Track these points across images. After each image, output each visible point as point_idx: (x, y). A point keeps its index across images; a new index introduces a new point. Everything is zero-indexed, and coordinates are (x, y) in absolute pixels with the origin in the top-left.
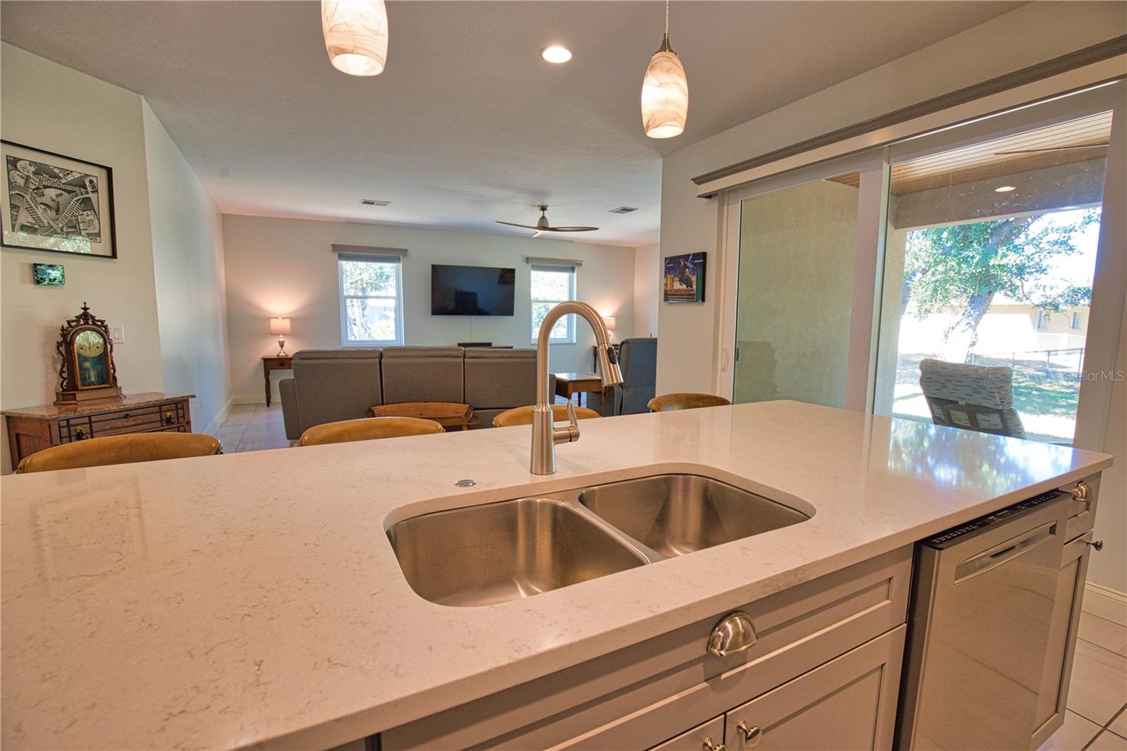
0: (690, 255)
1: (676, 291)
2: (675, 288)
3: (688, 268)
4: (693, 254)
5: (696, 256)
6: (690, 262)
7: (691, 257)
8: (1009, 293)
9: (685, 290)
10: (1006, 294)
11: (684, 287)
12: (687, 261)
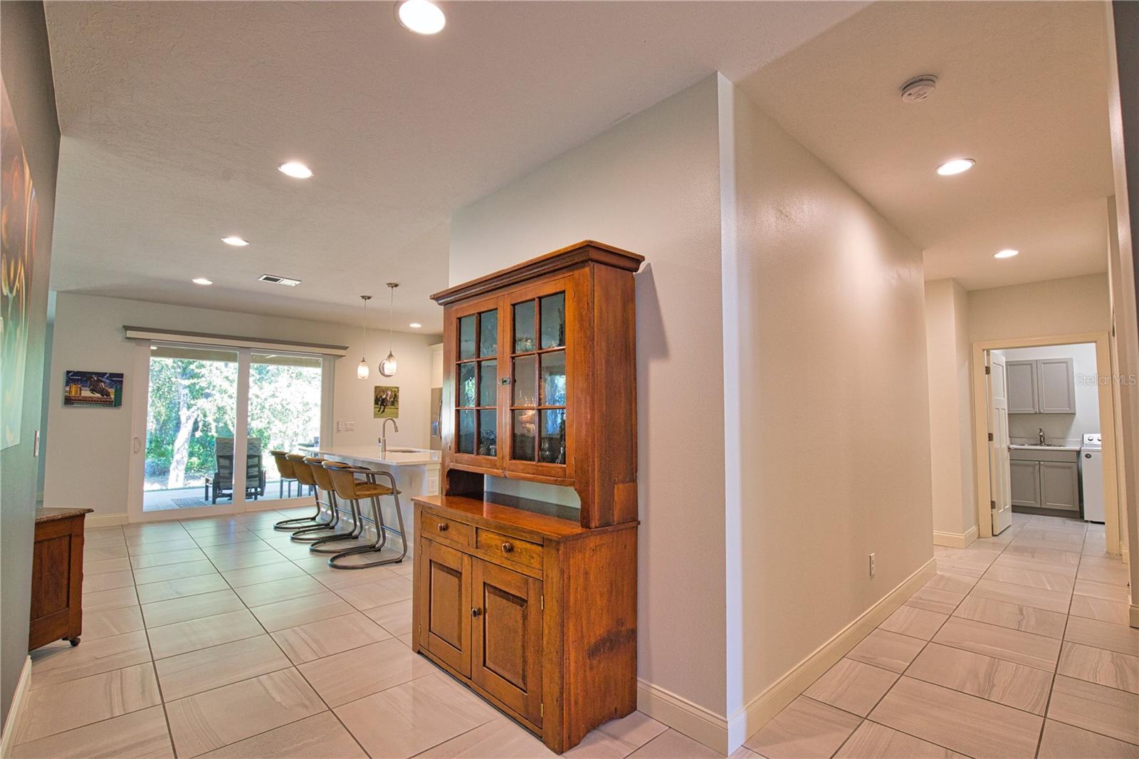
0: (106, 373)
1: (84, 397)
2: (83, 395)
3: (103, 382)
4: (110, 374)
5: (112, 375)
6: (107, 378)
7: (108, 375)
9: (99, 398)
11: (99, 395)
12: (102, 377)
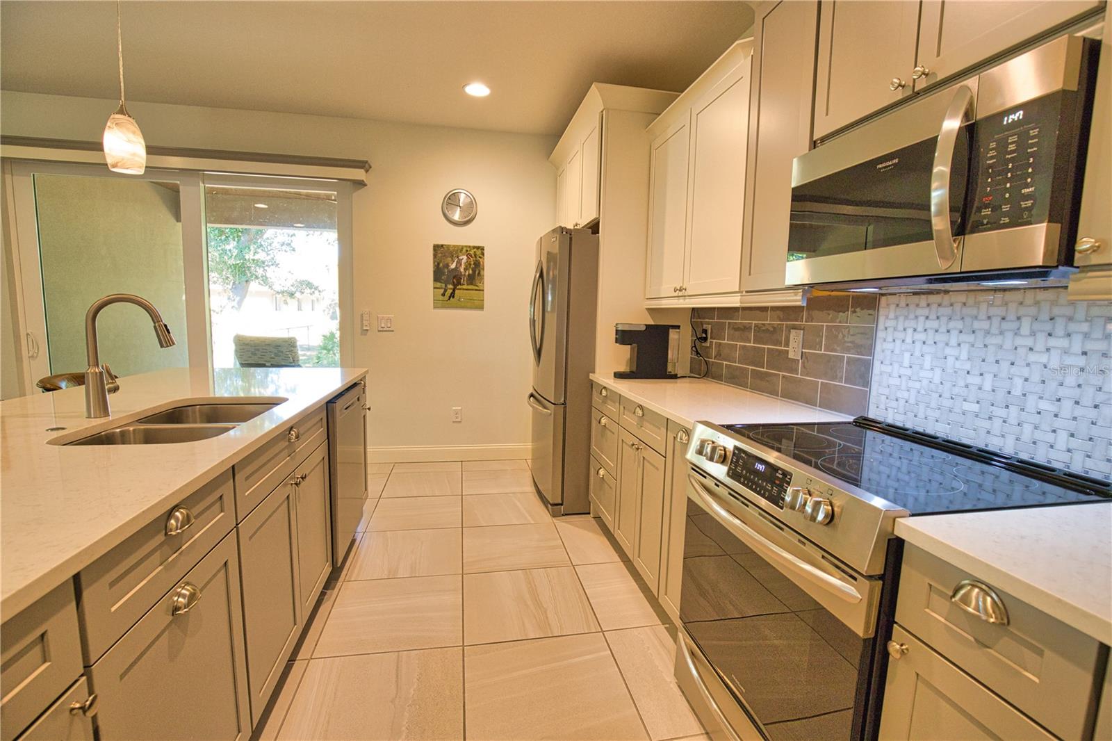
8: (262, 282)
10: (260, 284)
